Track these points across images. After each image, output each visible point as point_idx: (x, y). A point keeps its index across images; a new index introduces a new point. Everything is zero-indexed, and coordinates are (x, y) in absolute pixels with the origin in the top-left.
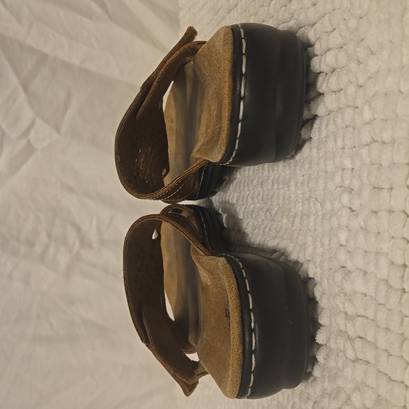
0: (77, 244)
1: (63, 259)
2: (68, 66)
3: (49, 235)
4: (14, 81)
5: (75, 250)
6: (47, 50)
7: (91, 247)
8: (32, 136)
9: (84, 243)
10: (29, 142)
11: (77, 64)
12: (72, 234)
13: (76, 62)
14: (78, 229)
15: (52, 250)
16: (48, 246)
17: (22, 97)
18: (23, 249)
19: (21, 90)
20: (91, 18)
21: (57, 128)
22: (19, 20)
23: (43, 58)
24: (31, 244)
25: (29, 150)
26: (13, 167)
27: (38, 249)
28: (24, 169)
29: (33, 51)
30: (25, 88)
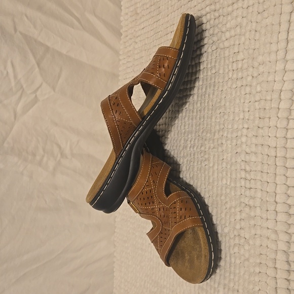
0: (59, 156)
1: (51, 165)
2: (60, 54)
3: (44, 150)
4: (33, 61)
5: (58, 159)
6: (49, 44)
7: (67, 158)
8: (38, 93)
9: (63, 155)
10: (36, 96)
11: (65, 53)
12: (56, 150)
13: (64, 51)
14: (60, 147)
15: (45, 159)
16: (43, 156)
17: (37, 69)
18: (30, 157)
19: (36, 66)
20: (73, 28)
21: (54, 88)
22: (35, 27)
23: (47, 49)
24: (34, 155)
25: (36, 100)
26: (25, 110)
27: (38, 158)
28: (30, 111)
29: (42, 44)
30: (38, 65)
